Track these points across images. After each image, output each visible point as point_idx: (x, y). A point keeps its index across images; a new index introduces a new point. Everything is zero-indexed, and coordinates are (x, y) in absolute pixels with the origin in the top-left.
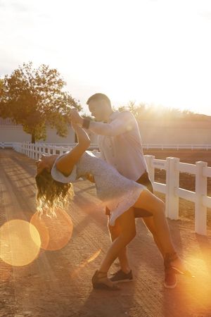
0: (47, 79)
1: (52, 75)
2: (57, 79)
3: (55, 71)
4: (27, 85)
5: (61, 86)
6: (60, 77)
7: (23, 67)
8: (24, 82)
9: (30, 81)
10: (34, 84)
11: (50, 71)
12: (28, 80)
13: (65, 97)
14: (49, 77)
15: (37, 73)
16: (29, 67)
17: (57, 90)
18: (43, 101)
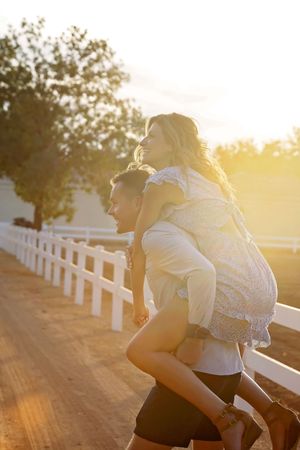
0: (81, 65)
1: (94, 55)
2: (108, 65)
3: (104, 46)
4: (29, 78)
5: (117, 83)
6: (116, 60)
7: (19, 29)
8: (21, 69)
9: (37, 68)
10: (46, 77)
11: (91, 43)
12: (33, 66)
13: (124, 111)
14: (87, 59)
15: (56, 49)
16: (36, 31)
17: (106, 94)
18: (68, 120)
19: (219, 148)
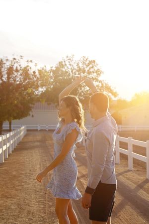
0: (87, 69)
1: (91, 66)
2: (96, 69)
3: (94, 62)
4: (69, 75)
5: (99, 74)
6: (98, 67)
7: (66, 59)
8: (66, 72)
9: (72, 71)
10: (75, 74)
11: (90, 62)
12: (70, 70)
13: (102, 84)
14: (89, 67)
15: (78, 64)
16: (71, 59)
17: (96, 79)
18: (83, 88)
19: (136, 94)
